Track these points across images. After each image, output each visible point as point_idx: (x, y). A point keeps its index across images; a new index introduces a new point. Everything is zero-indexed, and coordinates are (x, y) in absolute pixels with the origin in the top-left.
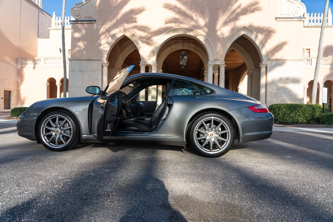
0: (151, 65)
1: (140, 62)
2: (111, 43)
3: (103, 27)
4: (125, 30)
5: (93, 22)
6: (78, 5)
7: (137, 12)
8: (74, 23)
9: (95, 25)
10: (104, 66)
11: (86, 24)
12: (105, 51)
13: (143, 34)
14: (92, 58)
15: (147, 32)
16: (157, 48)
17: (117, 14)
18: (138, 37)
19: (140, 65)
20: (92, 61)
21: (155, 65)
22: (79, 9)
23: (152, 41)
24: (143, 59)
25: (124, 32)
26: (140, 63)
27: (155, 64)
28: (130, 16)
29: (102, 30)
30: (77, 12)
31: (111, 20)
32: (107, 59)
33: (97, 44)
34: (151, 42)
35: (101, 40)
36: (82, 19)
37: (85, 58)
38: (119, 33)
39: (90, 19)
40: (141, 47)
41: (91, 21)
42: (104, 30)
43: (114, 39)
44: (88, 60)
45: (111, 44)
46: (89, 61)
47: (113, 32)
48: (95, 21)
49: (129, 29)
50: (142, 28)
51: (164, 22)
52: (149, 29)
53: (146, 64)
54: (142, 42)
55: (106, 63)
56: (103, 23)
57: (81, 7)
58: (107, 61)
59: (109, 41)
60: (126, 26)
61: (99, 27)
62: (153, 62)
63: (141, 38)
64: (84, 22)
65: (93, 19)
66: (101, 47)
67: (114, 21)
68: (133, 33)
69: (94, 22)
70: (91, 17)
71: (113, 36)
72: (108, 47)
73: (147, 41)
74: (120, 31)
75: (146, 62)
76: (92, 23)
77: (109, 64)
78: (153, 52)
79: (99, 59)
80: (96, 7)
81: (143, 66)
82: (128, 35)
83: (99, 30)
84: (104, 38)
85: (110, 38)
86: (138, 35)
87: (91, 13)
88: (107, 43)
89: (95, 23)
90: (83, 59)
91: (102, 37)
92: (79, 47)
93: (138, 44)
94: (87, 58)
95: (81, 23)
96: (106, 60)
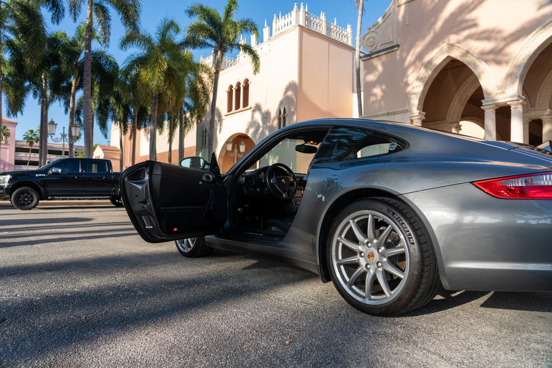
0: (508, 103)
1: (482, 101)
2: (425, 77)
3: (412, 52)
4: (451, 46)
5: (394, 49)
6: (372, 30)
7: (472, 7)
8: (366, 58)
9: (398, 52)
10: (415, 120)
11: (383, 56)
12: (414, 94)
13: (487, 46)
14: (395, 110)
15: (496, 39)
16: (519, 66)
17: (435, 23)
18: (477, 54)
19: (482, 107)
20: (395, 116)
21: (516, 102)
22: (374, 34)
23: (506, 55)
24: (489, 94)
25: (448, 52)
26: (482, 104)
27: (518, 100)
28: (460, 18)
29: (410, 58)
30: (371, 40)
31: (424, 37)
32: (421, 107)
33: (402, 85)
34: (505, 59)
35: (408, 77)
36: (379, 48)
37: (383, 112)
38: (438, 56)
39: (391, 45)
40: (483, 72)
41: (391, 49)
42: (413, 58)
43: (431, 70)
44: (388, 115)
45: (426, 80)
46: (390, 116)
47: (427, 58)
48: (398, 46)
49: (459, 42)
50: (484, 35)
51: (537, 6)
52: (499, 32)
53: (496, 105)
54: (486, 61)
55: (418, 115)
56: (412, 46)
57: (375, 31)
58: (418, 111)
59: (421, 75)
60: (453, 38)
61: (404, 55)
62: (512, 96)
63: (484, 56)
64: (380, 54)
65: (395, 44)
66: (409, 89)
67: (429, 38)
68: (466, 48)
69: (396, 48)
70: (392, 42)
71: (427, 65)
72: (420, 86)
73: (495, 57)
74: (441, 52)
75: (495, 100)
76: (393, 51)
77: (425, 116)
78: (510, 76)
79: (405, 109)
80: (398, 22)
81: (489, 109)
82: (456, 54)
83: (405, 59)
84: (413, 72)
85: (422, 68)
86: (477, 51)
87: (391, 35)
88: (418, 79)
89: (397, 50)
90: (380, 113)
91: (411, 70)
92: (375, 95)
93: (476, 66)
94: (386, 112)
95: (377, 56)
96: (418, 109)
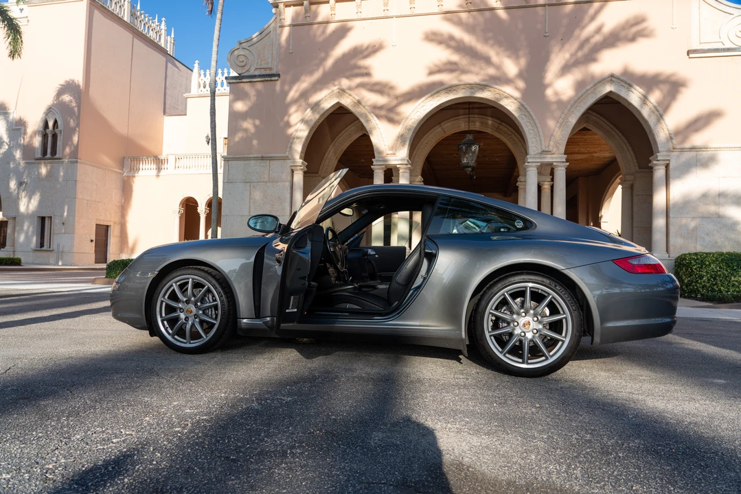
0: (398, 166)
1: (373, 160)
2: (311, 120)
3: (295, 88)
4: (342, 91)
5: (273, 79)
6: (244, 45)
7: (366, 53)
8: (234, 81)
9: (278, 83)
10: (297, 170)
11: (258, 83)
12: (298, 138)
13: (380, 100)
14: (272, 155)
15: (389, 95)
16: (409, 130)
17: (324, 59)
18: (369, 106)
19: (372, 167)
20: (271, 162)
21: (405, 166)
22: (246, 53)
23: (398, 114)
24: (380, 153)
25: (337, 97)
26: (373, 163)
27: (406, 164)
28: (352, 62)
29: (293, 94)
30: (242, 58)
31: (311, 73)
32: (303, 155)
33: (282, 124)
34: (397, 118)
35: (290, 116)
36: (252, 72)
37: (255, 155)
38: (327, 99)
39: (268, 72)
40: (374, 128)
41: (270, 77)
42: (297, 95)
43: (319, 113)
44: (262, 160)
45: (312, 124)
46: (265, 161)
47: (315, 98)
48: (278, 75)
49: (350, 89)
50: (377, 88)
51: (426, 72)
52: (392, 88)
53: (386, 165)
54: (379, 117)
55: (301, 164)
56: (295, 80)
57: (248, 48)
58: (301, 161)
59: (307, 118)
60: (345, 83)
61: (286, 88)
62: (402, 160)
63: (376, 109)
64: (254, 80)
65: (274, 72)
66: (291, 131)
67: (317, 75)
68: (357, 98)
69: (276, 78)
70: (270, 69)
71: (315, 107)
72: (304, 130)
73: (389, 113)
74: (331, 95)
75: (386, 161)
76: (271, 80)
77: (307, 167)
78: (401, 138)
79: (285, 155)
80: (280, 44)
81: (379, 169)
82: (347, 102)
83: (286, 94)
84: (296, 111)
85: (309, 110)
86: (370, 103)
87: (270, 60)
88: (303, 121)
89: (277, 80)
90: (251, 156)
91: (293, 109)
92: (246, 130)
93: (368, 121)
94: (260, 155)
95: (250, 82)
96: (301, 158)
